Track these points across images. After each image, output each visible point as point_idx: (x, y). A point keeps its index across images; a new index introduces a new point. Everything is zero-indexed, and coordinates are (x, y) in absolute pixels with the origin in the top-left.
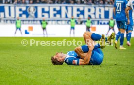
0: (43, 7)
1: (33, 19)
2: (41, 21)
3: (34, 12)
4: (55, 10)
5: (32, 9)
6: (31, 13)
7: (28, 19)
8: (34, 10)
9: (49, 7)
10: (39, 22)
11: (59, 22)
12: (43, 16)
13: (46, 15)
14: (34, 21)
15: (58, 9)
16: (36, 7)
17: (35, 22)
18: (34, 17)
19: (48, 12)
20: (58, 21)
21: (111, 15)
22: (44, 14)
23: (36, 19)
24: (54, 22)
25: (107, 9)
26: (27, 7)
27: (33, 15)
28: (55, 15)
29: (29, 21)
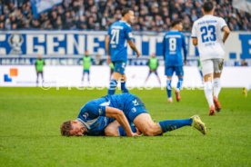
0: (36, 36)
1: (17, 56)
2: (31, 60)
3: (20, 44)
4: (55, 40)
5: (16, 39)
6: (14, 45)
7: (10, 56)
8: (20, 40)
9: (46, 35)
10: (28, 61)
11: (63, 62)
12: (35, 50)
13: (41, 49)
14: (20, 59)
15: (61, 38)
16: (24, 36)
17: (22, 61)
18: (21, 52)
19: (44, 44)
20: (61, 59)
21: (152, 50)
22: (37, 47)
23: (23, 56)
24: (54, 61)
25: (145, 39)
26: (8, 36)
27: (18, 49)
28: (56, 49)
29: (11, 59)
